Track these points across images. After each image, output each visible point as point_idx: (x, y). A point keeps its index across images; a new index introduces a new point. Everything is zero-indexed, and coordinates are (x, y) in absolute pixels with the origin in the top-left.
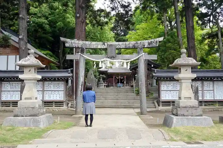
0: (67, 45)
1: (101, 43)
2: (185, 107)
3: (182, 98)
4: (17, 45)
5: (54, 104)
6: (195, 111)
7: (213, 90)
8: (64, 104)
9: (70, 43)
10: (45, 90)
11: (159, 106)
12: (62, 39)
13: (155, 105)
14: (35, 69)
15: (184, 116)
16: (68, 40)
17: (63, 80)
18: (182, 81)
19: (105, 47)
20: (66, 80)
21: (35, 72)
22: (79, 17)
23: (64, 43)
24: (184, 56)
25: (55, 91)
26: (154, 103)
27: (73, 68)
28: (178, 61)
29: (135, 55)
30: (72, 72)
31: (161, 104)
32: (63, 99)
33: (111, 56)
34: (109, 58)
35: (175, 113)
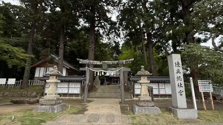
0: (80, 62)
1: (99, 62)
2: (144, 101)
3: (142, 95)
5: (74, 95)
6: (150, 103)
7: (165, 88)
8: (80, 95)
9: (82, 61)
10: (69, 87)
11: (134, 97)
12: (78, 59)
13: (131, 97)
15: (143, 106)
16: (81, 60)
17: (79, 82)
18: (142, 85)
19: (101, 64)
20: (80, 82)
21: (56, 78)
23: (78, 61)
24: (143, 69)
25: (75, 88)
26: (131, 95)
28: (139, 73)
29: (118, 68)
30: (85, 77)
31: (135, 96)
32: (79, 93)
33: (104, 69)
34: (103, 70)
35: (138, 104)
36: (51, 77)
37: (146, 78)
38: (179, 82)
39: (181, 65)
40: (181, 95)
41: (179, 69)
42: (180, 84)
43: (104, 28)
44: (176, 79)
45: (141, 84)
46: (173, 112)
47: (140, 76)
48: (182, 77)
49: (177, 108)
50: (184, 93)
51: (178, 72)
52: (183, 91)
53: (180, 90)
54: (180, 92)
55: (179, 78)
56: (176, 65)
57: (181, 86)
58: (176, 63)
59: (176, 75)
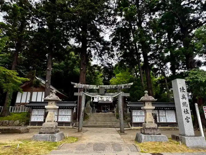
0: (75, 87)
1: (95, 86)
2: (150, 128)
3: (147, 122)
4: (44, 86)
5: (64, 124)
6: (156, 131)
7: (166, 116)
8: (71, 124)
9: (76, 85)
10: (59, 114)
12: (72, 83)
13: (129, 126)
14: (55, 102)
15: (149, 134)
16: (76, 84)
17: (70, 109)
18: (147, 111)
19: (98, 88)
20: (72, 108)
21: (55, 104)
22: (82, 70)
23: (73, 85)
24: (146, 95)
25: (65, 115)
26: (128, 124)
27: (78, 100)
28: (142, 98)
29: (116, 93)
30: (77, 103)
31: (133, 125)
32: (70, 121)
33: (102, 94)
34: (100, 95)
35: (143, 132)
36: (50, 103)
37: (150, 104)
38: (185, 108)
39: (185, 90)
40: (188, 122)
41: (184, 95)
42: (186, 110)
43: (97, 49)
44: (182, 105)
45: (145, 110)
46: (181, 139)
47: (144, 102)
48: (188, 103)
49: (184, 135)
50: (191, 120)
51: (184, 97)
52: (189, 118)
53: (187, 117)
54: (187, 118)
55: (184, 104)
56: (181, 90)
57: (187, 113)
58: (181, 88)
59: (182, 101)
